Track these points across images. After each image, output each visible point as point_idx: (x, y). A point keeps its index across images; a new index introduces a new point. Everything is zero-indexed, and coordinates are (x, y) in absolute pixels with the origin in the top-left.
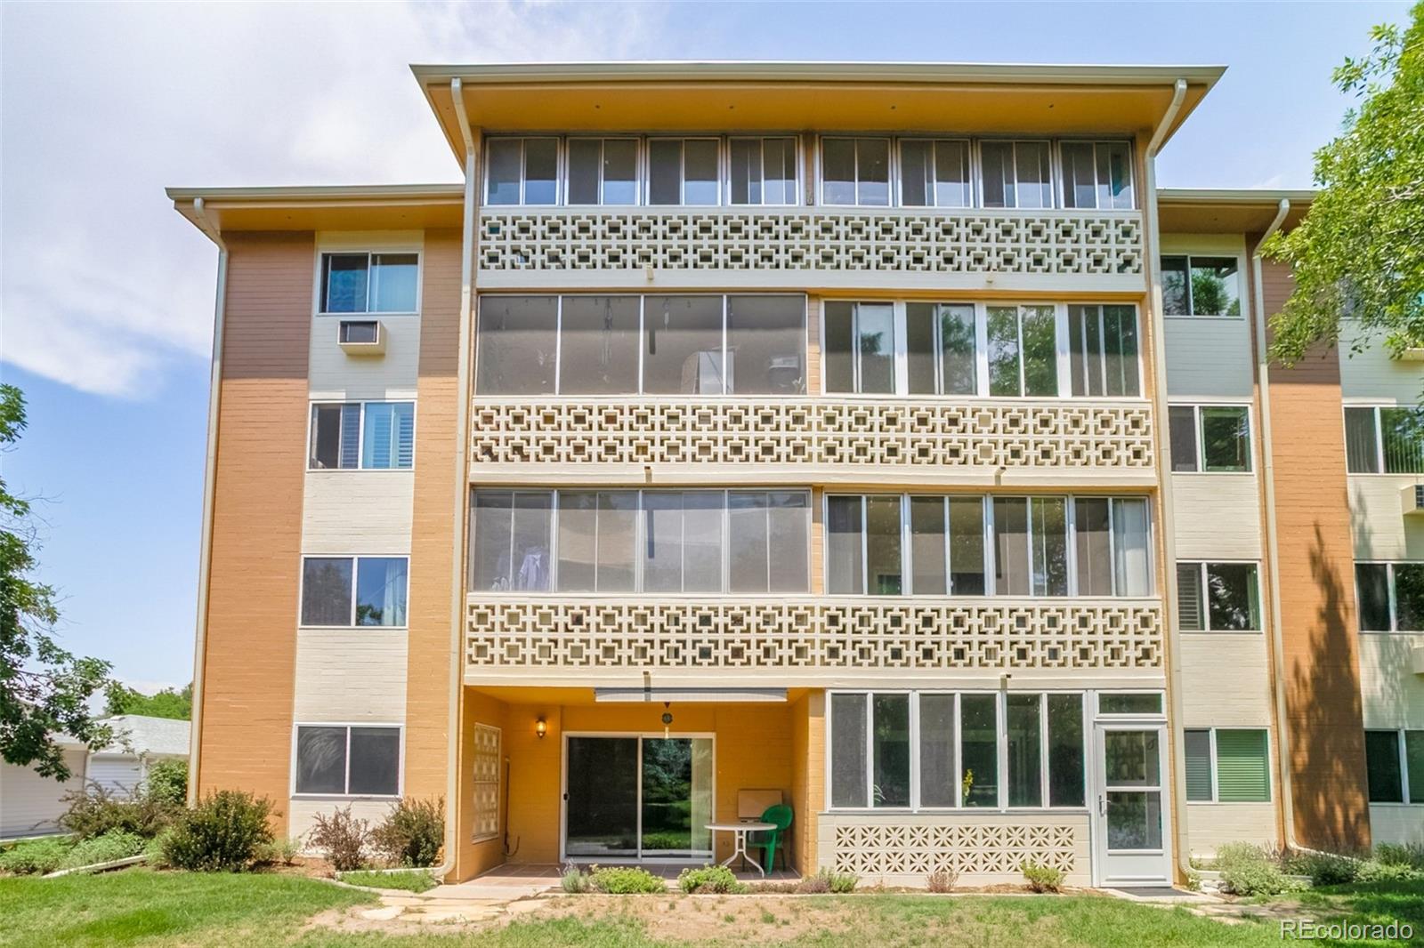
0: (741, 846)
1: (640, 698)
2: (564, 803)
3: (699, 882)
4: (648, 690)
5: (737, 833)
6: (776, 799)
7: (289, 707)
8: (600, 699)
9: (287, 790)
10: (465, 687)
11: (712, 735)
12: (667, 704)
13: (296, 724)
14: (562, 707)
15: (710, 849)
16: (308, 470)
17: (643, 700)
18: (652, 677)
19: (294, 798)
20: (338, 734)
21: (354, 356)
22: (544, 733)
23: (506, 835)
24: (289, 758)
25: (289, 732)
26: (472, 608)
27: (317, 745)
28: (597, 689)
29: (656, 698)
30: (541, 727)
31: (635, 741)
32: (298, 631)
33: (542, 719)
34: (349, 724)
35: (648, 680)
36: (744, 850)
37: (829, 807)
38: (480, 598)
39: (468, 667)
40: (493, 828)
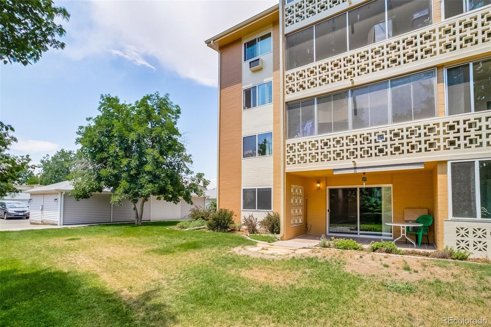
0: (404, 233)
1: (352, 171)
2: (328, 213)
3: (378, 247)
4: (355, 168)
5: (401, 227)
6: (425, 212)
7: (240, 183)
8: (335, 173)
9: (240, 209)
10: (286, 173)
11: (391, 185)
12: (364, 173)
13: (242, 188)
14: (326, 178)
15: (391, 232)
16: (243, 110)
17: (353, 172)
18: (357, 163)
19: (242, 211)
20: (253, 191)
21: (254, 71)
22: (319, 187)
23: (306, 224)
24: (240, 199)
25: (241, 191)
26: (288, 145)
27: (248, 194)
28: (334, 169)
29: (358, 171)
30: (318, 185)
31: (356, 189)
32: (242, 160)
33: (319, 183)
34: (257, 188)
35: (355, 164)
36: (405, 235)
37: (450, 216)
38: (290, 141)
39: (287, 165)
40: (300, 221)
